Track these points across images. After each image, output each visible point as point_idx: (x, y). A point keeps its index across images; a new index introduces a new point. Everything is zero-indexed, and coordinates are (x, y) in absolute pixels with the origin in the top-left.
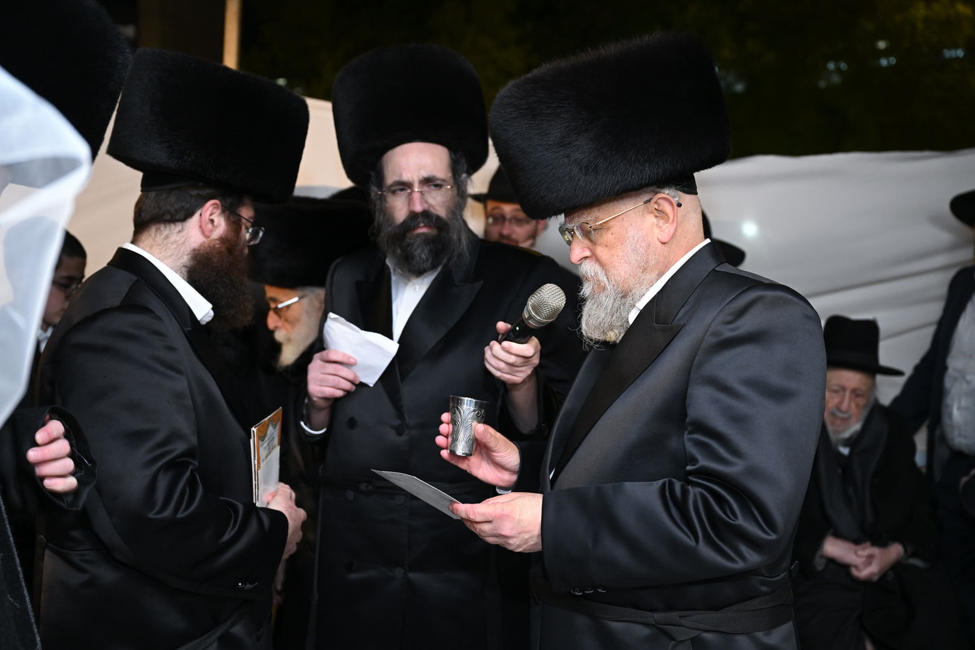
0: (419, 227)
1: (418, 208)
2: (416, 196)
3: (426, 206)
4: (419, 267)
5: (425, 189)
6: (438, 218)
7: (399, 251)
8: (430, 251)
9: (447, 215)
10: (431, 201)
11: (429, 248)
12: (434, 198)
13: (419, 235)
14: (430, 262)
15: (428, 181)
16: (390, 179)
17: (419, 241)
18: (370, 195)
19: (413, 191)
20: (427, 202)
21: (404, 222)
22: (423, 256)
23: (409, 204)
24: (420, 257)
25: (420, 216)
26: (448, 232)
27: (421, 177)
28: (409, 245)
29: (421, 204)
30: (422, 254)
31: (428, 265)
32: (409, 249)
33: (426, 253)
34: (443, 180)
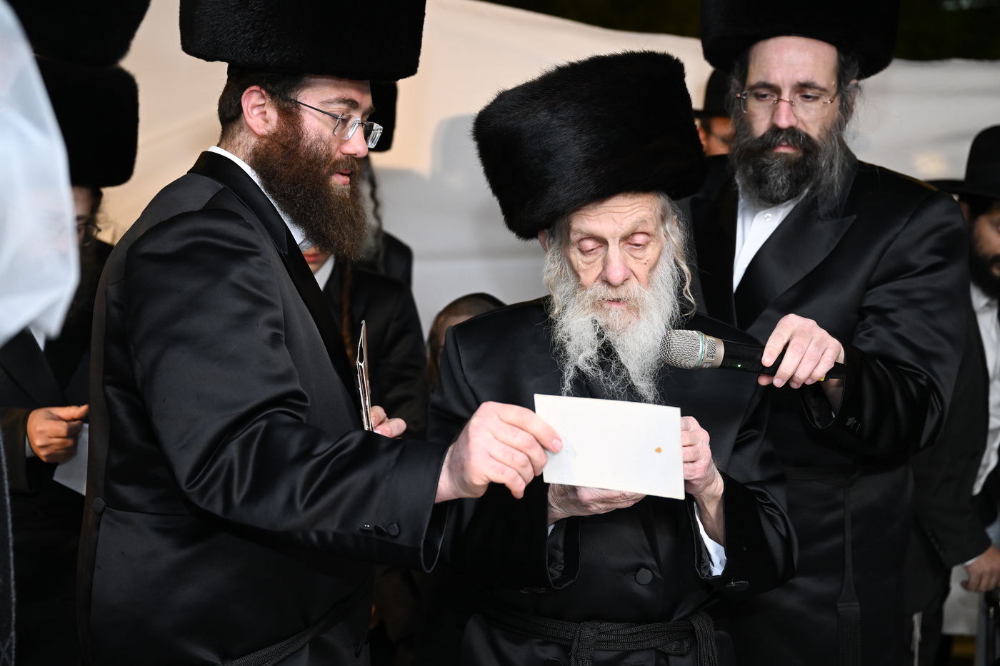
0: (780, 145)
1: (784, 123)
2: (784, 106)
3: (793, 122)
4: (772, 195)
5: (798, 98)
6: (808, 137)
7: (751, 170)
8: (790, 177)
9: (819, 136)
10: (801, 114)
11: (789, 172)
12: (807, 112)
13: (779, 155)
14: (786, 191)
15: (804, 89)
16: (754, 78)
17: (777, 163)
18: (729, 89)
19: (779, 100)
20: (795, 116)
21: (764, 135)
22: (779, 181)
23: (773, 116)
24: (776, 182)
25: (785, 132)
26: (816, 158)
27: (795, 82)
28: (764, 165)
29: (788, 117)
30: (779, 179)
31: (784, 194)
32: (763, 170)
33: (784, 178)
34: (824, 90)
